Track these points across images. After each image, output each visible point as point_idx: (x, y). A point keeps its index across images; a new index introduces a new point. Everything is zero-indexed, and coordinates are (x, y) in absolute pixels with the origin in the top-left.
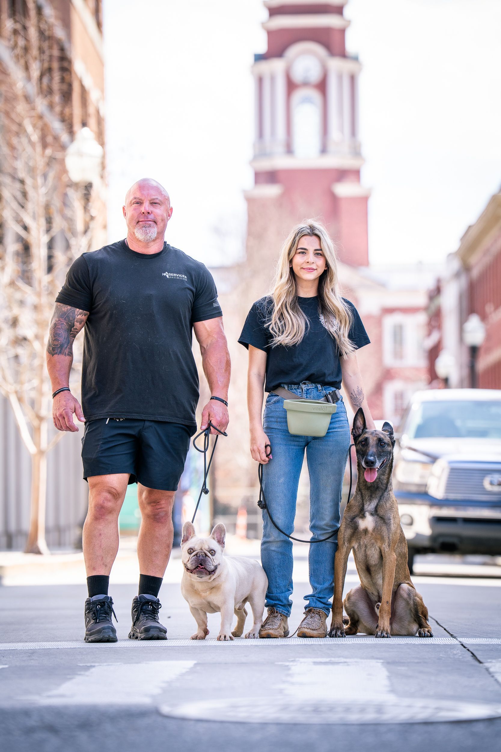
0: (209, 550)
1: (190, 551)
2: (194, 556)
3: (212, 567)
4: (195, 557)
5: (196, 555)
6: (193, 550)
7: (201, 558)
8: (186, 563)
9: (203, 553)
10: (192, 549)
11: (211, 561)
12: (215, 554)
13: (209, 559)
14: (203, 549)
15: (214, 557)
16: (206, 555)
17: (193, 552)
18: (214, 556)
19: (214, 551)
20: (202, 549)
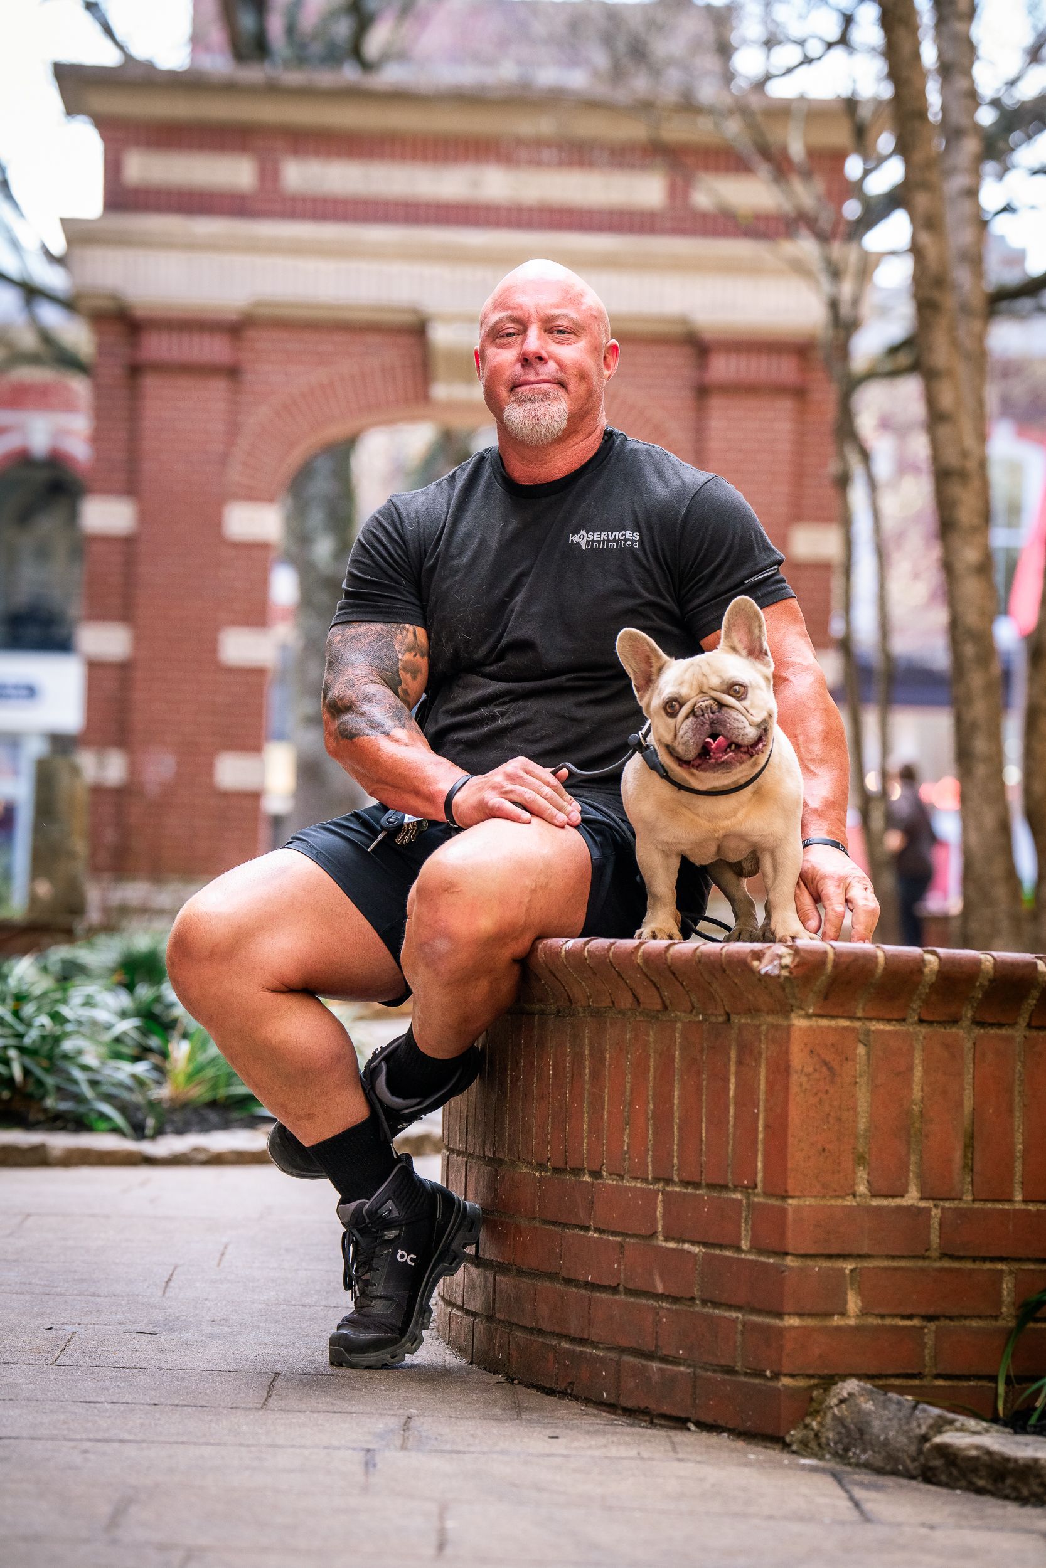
0: (725, 687)
1: (672, 707)
2: (687, 717)
3: (752, 733)
4: (691, 719)
5: (693, 712)
6: (679, 703)
7: (708, 716)
8: (669, 743)
9: (711, 702)
10: (675, 700)
11: (740, 717)
12: (746, 692)
13: (734, 714)
14: (705, 689)
15: (746, 703)
16: (721, 705)
17: (680, 708)
18: (744, 699)
19: (741, 685)
20: (704, 691)
